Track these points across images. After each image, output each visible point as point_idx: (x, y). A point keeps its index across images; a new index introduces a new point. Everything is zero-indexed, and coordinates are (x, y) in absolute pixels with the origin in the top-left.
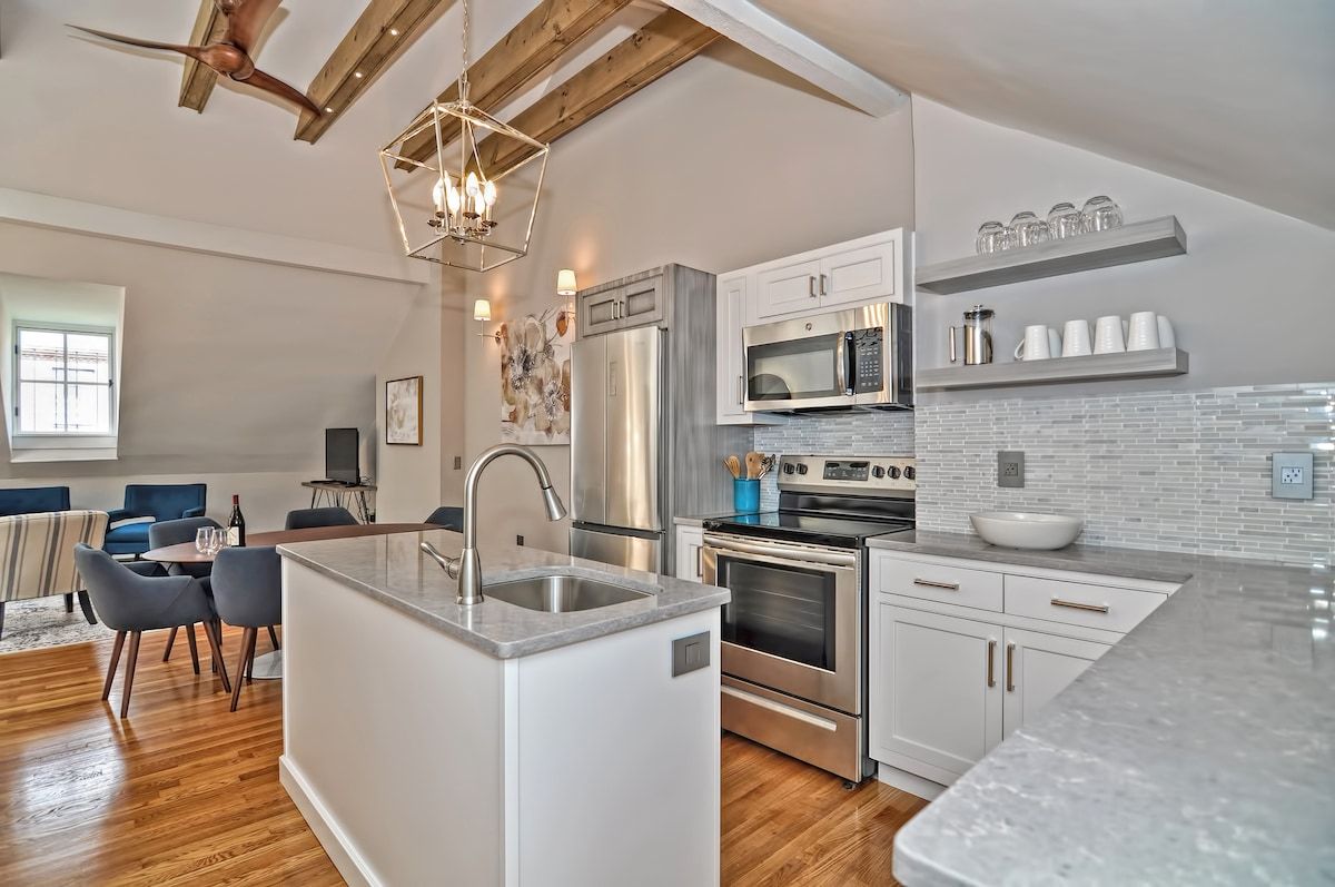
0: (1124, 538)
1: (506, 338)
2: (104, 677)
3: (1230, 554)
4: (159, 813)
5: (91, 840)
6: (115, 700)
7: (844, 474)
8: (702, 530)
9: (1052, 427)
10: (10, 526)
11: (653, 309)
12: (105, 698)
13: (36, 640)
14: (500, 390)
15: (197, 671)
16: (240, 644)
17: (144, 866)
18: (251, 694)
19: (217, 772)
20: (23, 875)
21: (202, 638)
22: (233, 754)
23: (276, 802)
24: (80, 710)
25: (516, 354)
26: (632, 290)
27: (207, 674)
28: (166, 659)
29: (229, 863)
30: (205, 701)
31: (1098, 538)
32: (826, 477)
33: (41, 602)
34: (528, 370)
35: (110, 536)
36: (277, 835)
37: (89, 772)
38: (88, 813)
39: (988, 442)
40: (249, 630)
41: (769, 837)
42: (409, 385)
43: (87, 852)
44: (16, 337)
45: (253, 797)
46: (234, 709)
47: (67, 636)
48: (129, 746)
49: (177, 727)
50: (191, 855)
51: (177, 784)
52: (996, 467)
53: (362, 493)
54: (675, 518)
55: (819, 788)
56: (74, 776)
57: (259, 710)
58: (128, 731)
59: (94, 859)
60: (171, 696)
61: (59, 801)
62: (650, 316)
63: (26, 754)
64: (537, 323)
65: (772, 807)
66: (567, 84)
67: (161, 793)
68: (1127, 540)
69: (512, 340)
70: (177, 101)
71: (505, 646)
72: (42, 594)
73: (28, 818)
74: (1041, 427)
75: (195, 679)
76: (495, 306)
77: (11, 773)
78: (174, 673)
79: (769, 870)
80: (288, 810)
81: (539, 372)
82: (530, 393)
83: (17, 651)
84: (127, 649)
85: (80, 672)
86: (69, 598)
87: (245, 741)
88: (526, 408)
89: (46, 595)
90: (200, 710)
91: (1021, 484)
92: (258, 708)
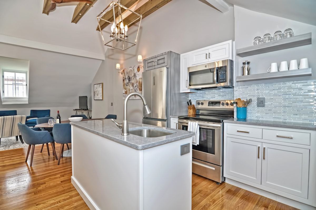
0: (293, 119)
1: (124, 73)
2: (26, 156)
4: (40, 191)
5: (23, 198)
6: (29, 162)
8: (178, 119)
9: (273, 91)
10: (2, 119)
11: (164, 63)
12: (26, 162)
13: (9, 147)
14: (123, 86)
15: (49, 155)
16: (60, 148)
17: (37, 205)
18: (63, 161)
19: (55, 180)
20: (5, 208)
21: (50, 147)
22: (59, 176)
23: (71, 188)
24: (20, 165)
25: (127, 77)
26: (158, 58)
27: (52, 156)
28: (41, 152)
29: (59, 204)
30: (51, 162)
31: (285, 120)
32: (209, 106)
33: (10, 138)
34: (130, 81)
35: (27, 122)
36: (71, 197)
37: (22, 180)
38: (22, 191)
39: (255, 95)
40: (62, 144)
41: (200, 197)
42: (100, 85)
43: (22, 201)
44: (3, 73)
45: (65, 187)
46: (59, 164)
47: (16, 146)
48: (32, 173)
49: (44, 169)
50: (49, 202)
51: (45, 183)
52: (257, 102)
53: (88, 112)
54: (170, 116)
55: (210, 184)
56: (18, 181)
57: (65, 165)
58: (32, 170)
59: (24, 203)
60: (43, 161)
61: (14, 188)
62: (164, 65)
63: (7, 176)
64: (132, 69)
65: (199, 189)
66: (140, 8)
67: (41, 186)
68: (293, 120)
69: (126, 74)
70: (42, 12)
71: (140, 146)
72: (10, 136)
73: (6, 192)
74: (270, 91)
75: (49, 157)
76: (121, 65)
77: (2, 180)
78: (43, 155)
79: (201, 206)
80: (74, 190)
81: (133, 81)
82: (130, 87)
83: (4, 150)
84: (31, 149)
85: (20, 155)
86: (17, 137)
87: (61, 172)
88: (129, 90)
89: (11, 136)
90: (50, 165)
91: (264, 106)
92: (64, 164)
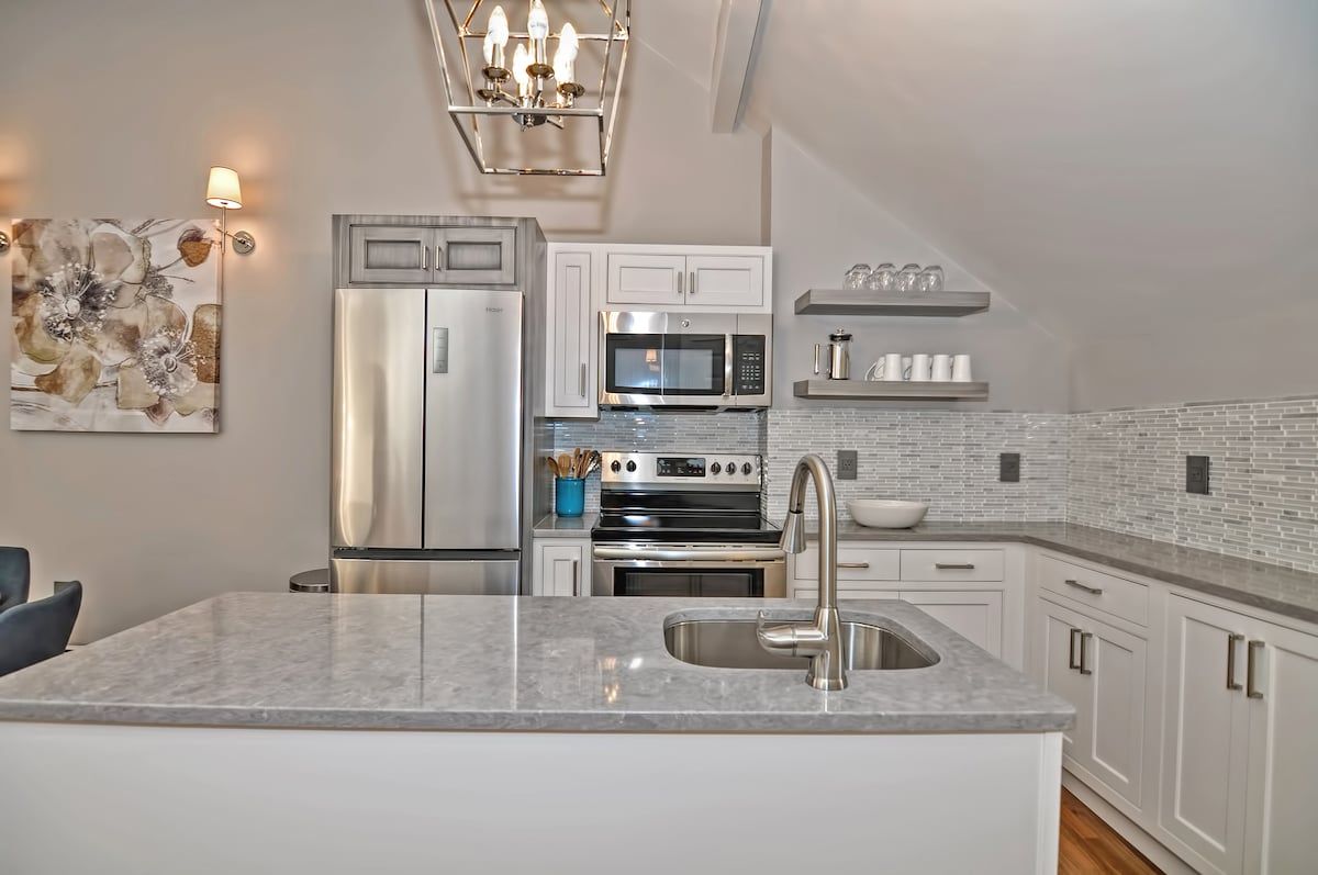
3: (979, 519)
7: (680, 471)
8: (589, 541)
9: (876, 432)
11: (498, 267)
14: (7, 334)
25: (58, 278)
26: (456, 235)
32: (660, 475)
34: (94, 308)
39: (830, 443)
52: (836, 463)
54: (536, 531)
64: (124, 235)
69: (48, 254)
74: (869, 432)
81: (128, 315)
82: (102, 347)
88: (89, 370)
91: (854, 477)
